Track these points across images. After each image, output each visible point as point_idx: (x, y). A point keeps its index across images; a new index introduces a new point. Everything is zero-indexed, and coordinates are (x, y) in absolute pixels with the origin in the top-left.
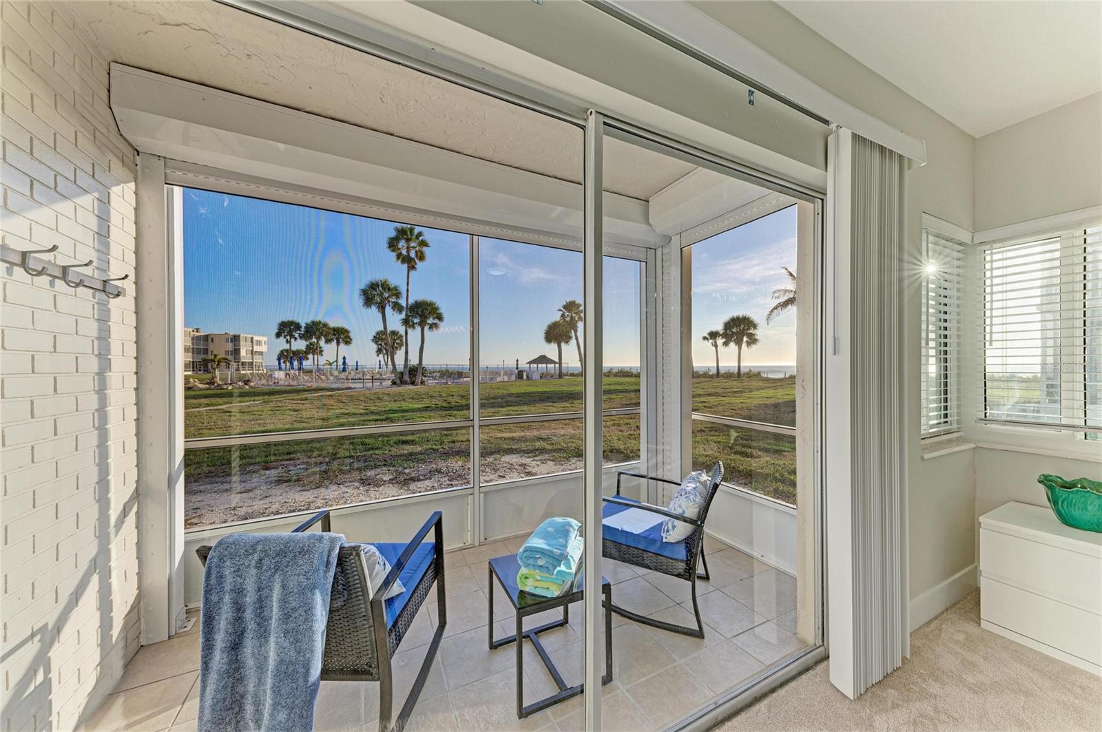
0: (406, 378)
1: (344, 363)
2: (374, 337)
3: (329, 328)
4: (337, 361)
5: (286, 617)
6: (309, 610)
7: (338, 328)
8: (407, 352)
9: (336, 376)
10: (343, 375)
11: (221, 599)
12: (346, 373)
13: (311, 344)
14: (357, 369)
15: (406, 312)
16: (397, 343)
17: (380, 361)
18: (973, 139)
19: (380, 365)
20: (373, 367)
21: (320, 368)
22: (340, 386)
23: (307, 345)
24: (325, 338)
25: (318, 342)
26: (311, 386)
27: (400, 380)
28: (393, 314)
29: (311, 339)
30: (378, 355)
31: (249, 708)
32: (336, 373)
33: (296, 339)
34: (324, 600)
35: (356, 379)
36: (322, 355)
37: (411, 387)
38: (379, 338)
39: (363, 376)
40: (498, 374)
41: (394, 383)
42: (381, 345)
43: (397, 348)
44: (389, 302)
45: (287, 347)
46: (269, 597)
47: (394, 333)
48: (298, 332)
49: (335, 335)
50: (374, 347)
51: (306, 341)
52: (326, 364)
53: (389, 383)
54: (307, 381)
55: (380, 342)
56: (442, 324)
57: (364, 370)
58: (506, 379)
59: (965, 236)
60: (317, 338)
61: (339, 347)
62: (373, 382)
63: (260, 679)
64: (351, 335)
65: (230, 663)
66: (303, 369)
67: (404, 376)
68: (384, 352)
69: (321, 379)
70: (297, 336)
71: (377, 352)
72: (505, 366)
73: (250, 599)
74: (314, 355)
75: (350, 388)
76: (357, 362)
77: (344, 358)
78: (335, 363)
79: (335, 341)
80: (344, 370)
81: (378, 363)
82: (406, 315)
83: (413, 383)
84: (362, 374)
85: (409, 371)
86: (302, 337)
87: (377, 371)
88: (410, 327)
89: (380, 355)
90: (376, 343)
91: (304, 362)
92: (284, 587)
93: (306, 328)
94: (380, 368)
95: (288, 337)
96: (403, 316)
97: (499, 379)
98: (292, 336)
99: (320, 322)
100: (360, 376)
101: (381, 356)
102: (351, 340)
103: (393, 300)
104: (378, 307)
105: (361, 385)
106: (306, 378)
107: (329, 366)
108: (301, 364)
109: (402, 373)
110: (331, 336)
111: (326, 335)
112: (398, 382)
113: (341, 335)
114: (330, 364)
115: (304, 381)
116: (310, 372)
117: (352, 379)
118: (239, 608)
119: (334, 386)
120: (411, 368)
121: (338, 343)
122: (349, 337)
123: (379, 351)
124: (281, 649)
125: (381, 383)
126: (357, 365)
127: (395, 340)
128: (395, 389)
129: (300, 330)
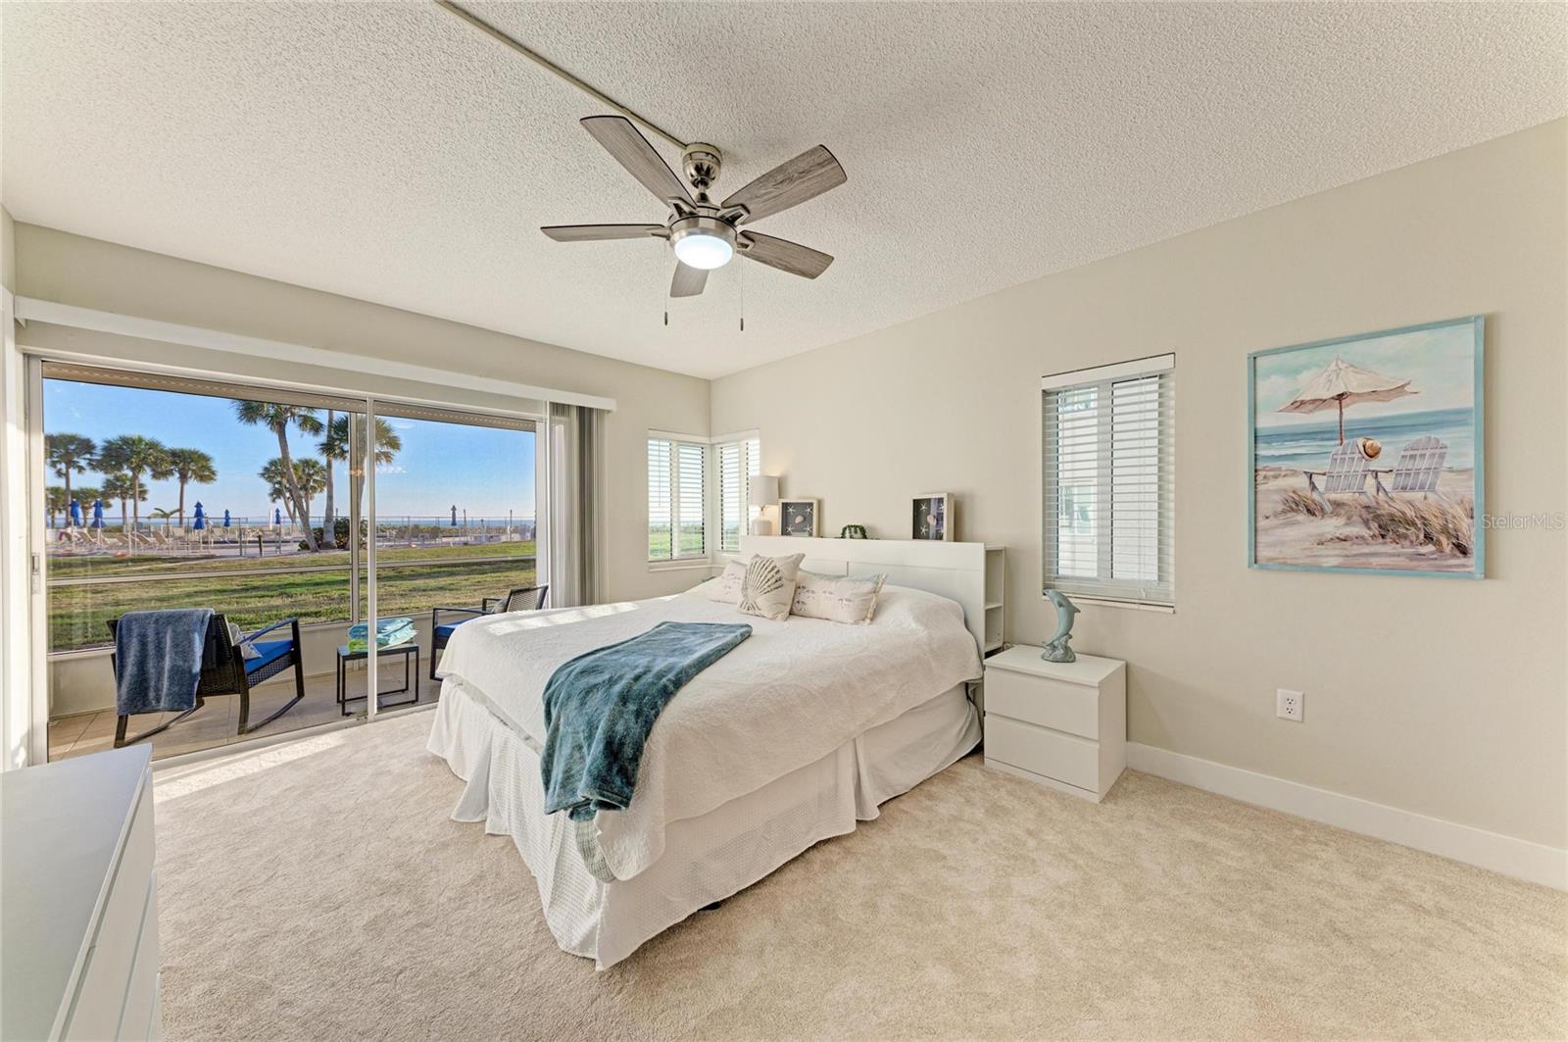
0: (330, 538)
1: (199, 514)
2: (266, 469)
3: (162, 451)
4: (180, 510)
5: (175, 645)
6: (191, 643)
7: (182, 451)
8: (330, 497)
9: (180, 538)
10: (196, 535)
11: (130, 641)
12: (203, 532)
13: (117, 479)
14: (227, 524)
15: (329, 431)
16: (315, 481)
17: (278, 511)
18: (708, 383)
19: (278, 516)
20: (264, 520)
21: (141, 524)
22: (190, 553)
23: (108, 480)
24: (153, 470)
25: (135, 477)
26: (123, 555)
27: (317, 540)
28: (302, 436)
29: (120, 469)
30: (274, 501)
31: (152, 695)
32: (180, 532)
33: (81, 469)
34: (200, 640)
35: (225, 542)
36: (144, 499)
37: (339, 553)
38: (275, 471)
39: (240, 535)
40: (501, 530)
41: (304, 546)
42: (280, 483)
43: (314, 489)
44: (293, 414)
45: (61, 483)
46: (164, 637)
47: (307, 463)
48: (88, 456)
49: (174, 463)
50: (267, 487)
51: (106, 473)
52: (156, 516)
53: (296, 547)
54: (111, 547)
55: (279, 479)
56: (396, 454)
57: (243, 526)
58: (516, 537)
59: (704, 440)
60: (133, 469)
61: (186, 487)
62: (260, 546)
63: (159, 678)
64: (215, 465)
65: (139, 670)
66: (103, 525)
67: (325, 535)
68: (288, 495)
69: (146, 542)
70: (83, 463)
71: (272, 495)
72: (513, 519)
73: (151, 637)
74: (123, 498)
75: (213, 557)
76: (227, 512)
77: (199, 506)
78: (177, 514)
79: (177, 475)
80: (198, 526)
81: (273, 515)
82: (330, 437)
83: (343, 547)
84: (237, 533)
85: (335, 528)
86: (95, 466)
87: (271, 528)
88: (335, 456)
89: (277, 500)
90: (270, 479)
91: (105, 513)
92: (174, 631)
93: (105, 449)
94: (278, 522)
95: (63, 466)
96: (323, 438)
97: (504, 538)
98: (70, 463)
99: (140, 440)
100: (236, 536)
101: (280, 502)
102: (213, 473)
103: (302, 413)
104: (271, 423)
105: (236, 552)
106: (109, 541)
107: (165, 520)
108: (98, 515)
109: (321, 531)
110: (164, 467)
111: (155, 463)
112: (312, 544)
113: (190, 465)
114: (166, 515)
115: (104, 545)
116: (119, 529)
117: (215, 543)
118: (143, 644)
119: (176, 554)
120: (338, 522)
121: (183, 478)
122: (209, 469)
123: (277, 493)
124: (173, 660)
125: (279, 547)
126: (227, 518)
127: (310, 475)
128: (307, 556)
129: (91, 454)
